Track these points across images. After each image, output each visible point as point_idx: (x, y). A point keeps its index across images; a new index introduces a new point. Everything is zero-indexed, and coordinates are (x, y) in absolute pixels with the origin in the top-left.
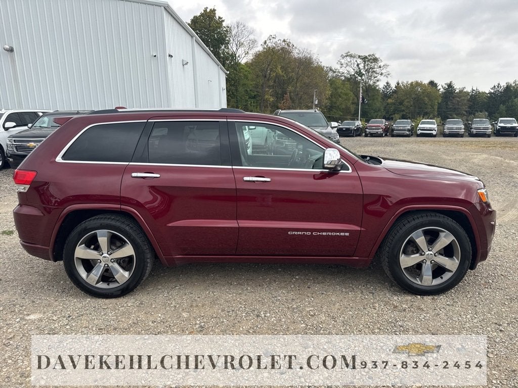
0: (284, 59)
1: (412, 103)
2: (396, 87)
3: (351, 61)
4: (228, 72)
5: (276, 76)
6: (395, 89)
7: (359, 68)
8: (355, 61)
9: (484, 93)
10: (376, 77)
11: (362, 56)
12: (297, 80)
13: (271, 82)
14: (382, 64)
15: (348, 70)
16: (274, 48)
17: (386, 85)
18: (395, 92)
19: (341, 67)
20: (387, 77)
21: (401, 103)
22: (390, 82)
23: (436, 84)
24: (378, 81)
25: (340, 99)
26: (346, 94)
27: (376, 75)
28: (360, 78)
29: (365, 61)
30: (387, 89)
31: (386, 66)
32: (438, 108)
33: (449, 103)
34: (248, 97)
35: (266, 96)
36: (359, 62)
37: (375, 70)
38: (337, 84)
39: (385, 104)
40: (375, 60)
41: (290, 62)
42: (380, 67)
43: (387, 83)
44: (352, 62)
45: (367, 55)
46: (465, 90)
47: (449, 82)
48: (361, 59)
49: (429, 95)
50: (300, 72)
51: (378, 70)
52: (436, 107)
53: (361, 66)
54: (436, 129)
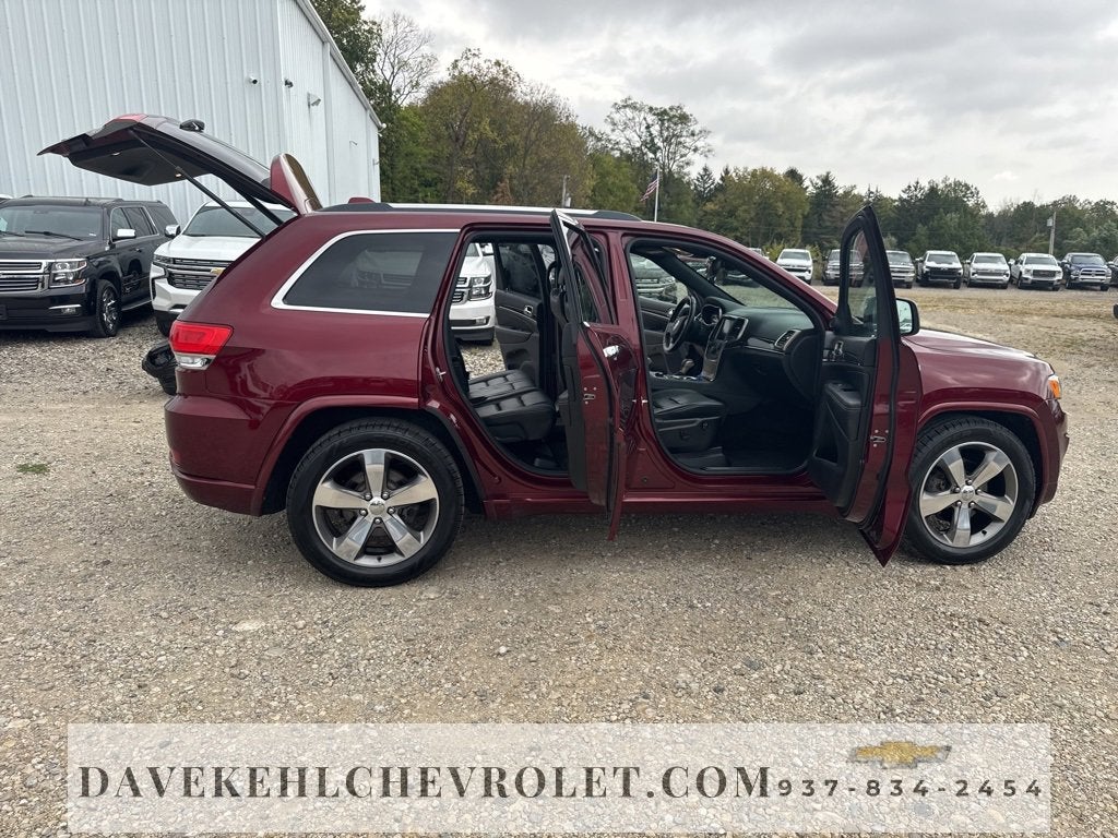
0: (496, 103)
1: (753, 214)
2: (722, 179)
3: (634, 118)
4: (384, 126)
5: (480, 141)
6: (721, 182)
7: (651, 135)
8: (642, 118)
9: (890, 200)
10: (685, 155)
11: (656, 109)
12: (527, 151)
13: (469, 153)
14: (697, 129)
15: (627, 139)
16: (475, 78)
17: (702, 172)
18: (720, 188)
19: (613, 130)
20: (706, 156)
21: (732, 214)
22: (711, 167)
23: (801, 177)
24: (687, 164)
25: (612, 198)
26: (624, 189)
27: (684, 151)
28: (651, 155)
29: (662, 121)
30: (705, 182)
31: (704, 132)
32: (803, 227)
33: (826, 217)
34: (417, 182)
35: (459, 184)
36: (650, 122)
37: (682, 139)
38: (605, 165)
39: (701, 213)
40: (684, 119)
41: (509, 112)
42: (693, 135)
43: (705, 170)
44: (637, 120)
45: (667, 107)
46: (855, 192)
47: (825, 174)
48: (654, 114)
49: (786, 199)
50: (533, 134)
51: (688, 141)
52: (799, 223)
53: (655, 130)
54: (811, 269)
